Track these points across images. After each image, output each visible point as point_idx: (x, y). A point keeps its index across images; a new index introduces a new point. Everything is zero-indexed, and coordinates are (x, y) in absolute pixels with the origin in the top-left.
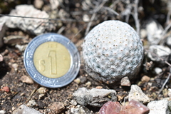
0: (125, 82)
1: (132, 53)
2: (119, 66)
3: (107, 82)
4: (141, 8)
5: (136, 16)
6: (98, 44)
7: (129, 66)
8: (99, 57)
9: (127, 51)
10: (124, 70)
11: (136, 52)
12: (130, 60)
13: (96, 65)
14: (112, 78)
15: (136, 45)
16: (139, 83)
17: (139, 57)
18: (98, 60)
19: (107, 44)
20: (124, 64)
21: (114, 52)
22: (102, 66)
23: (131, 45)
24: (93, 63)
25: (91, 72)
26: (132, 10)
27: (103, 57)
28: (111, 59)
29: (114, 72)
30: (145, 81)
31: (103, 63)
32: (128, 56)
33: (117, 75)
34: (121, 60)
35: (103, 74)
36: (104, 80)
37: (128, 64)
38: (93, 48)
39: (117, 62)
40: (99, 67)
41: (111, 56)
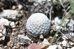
0: (41, 37)
1: (44, 25)
2: (39, 29)
3: (34, 36)
4: (53, 12)
5: (50, 14)
6: (31, 20)
7: (43, 30)
8: (31, 25)
9: (42, 24)
10: (41, 31)
11: (46, 25)
12: (43, 27)
13: (30, 29)
14: (36, 35)
15: (46, 22)
16: (48, 39)
17: (47, 27)
18: (31, 26)
19: (35, 20)
20: (41, 29)
21: (37, 23)
22: (32, 29)
23: (44, 22)
24: (29, 28)
25: (29, 32)
26: (49, 12)
27: (33, 25)
28: (35, 26)
29: (37, 32)
30: (51, 39)
31: (33, 28)
32: (43, 26)
33: (38, 33)
34: (40, 27)
35: (33, 33)
36: (33, 35)
37: (42, 29)
38: (30, 22)
39: (38, 27)
40: (31, 30)
41: (36, 25)
